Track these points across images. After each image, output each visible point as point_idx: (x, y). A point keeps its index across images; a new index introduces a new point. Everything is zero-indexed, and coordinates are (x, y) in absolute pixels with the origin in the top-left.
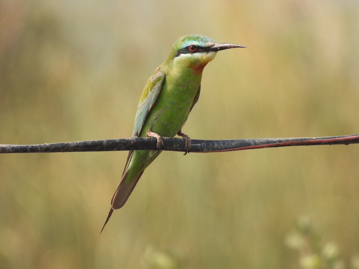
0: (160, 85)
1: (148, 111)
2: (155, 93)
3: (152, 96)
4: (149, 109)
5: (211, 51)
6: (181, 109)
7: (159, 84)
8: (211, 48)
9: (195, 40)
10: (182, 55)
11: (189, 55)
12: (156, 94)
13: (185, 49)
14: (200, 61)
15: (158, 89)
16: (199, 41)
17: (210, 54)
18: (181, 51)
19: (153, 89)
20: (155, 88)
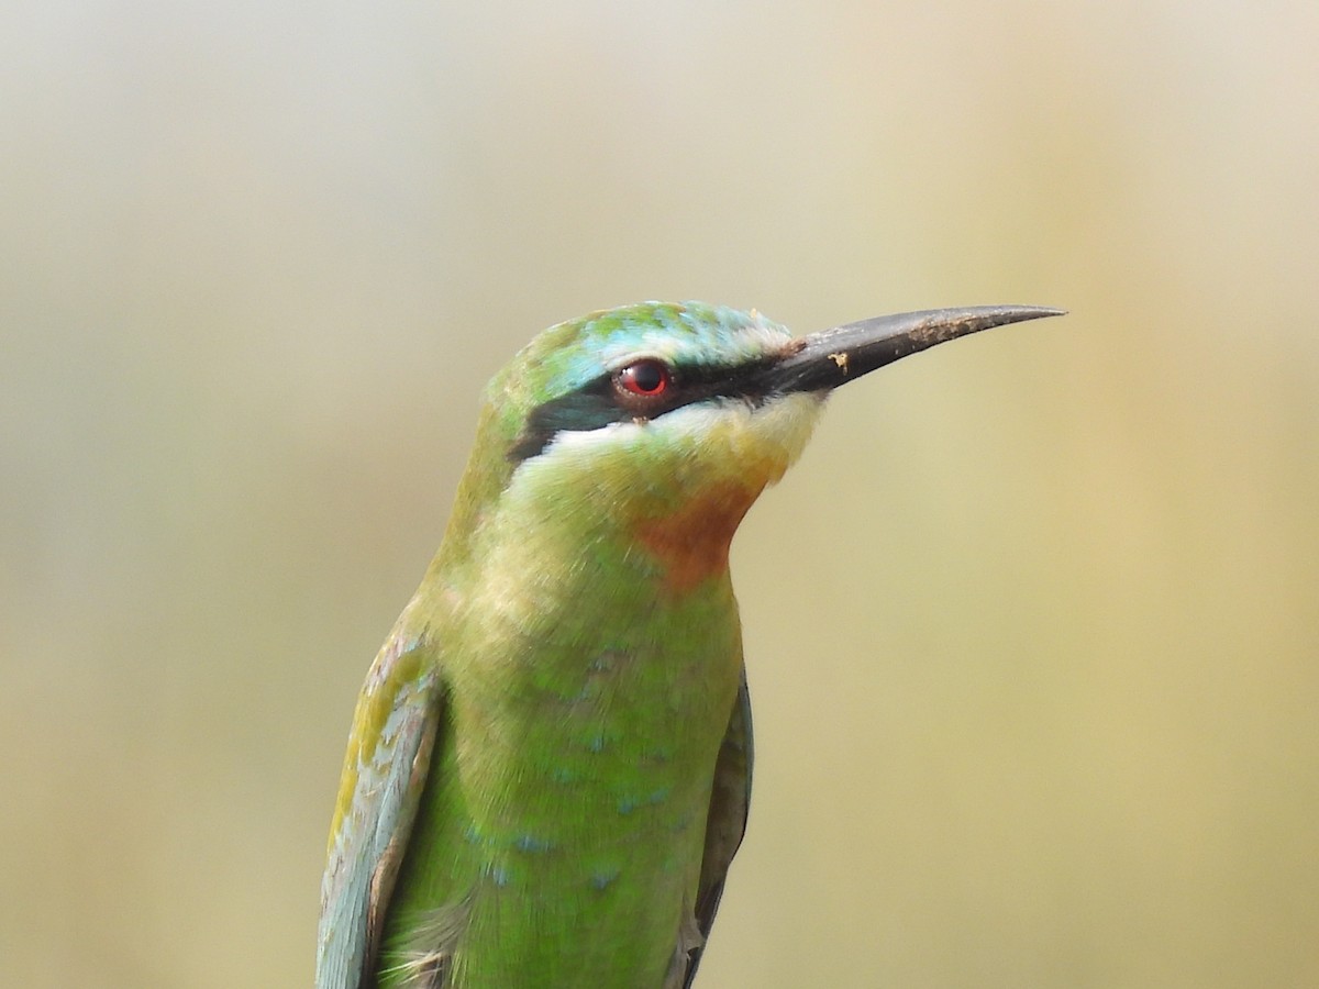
0: (421, 713)
1: (366, 913)
2: (394, 776)
3: (376, 797)
4: (374, 899)
5: (788, 391)
6: (601, 891)
7: (413, 707)
8: (786, 364)
9: (659, 324)
10: (573, 444)
11: (621, 436)
12: (405, 780)
13: (590, 397)
14: (708, 467)
15: (412, 744)
16: (691, 330)
17: (782, 410)
18: (560, 415)
19: (379, 747)
20: (393, 738)
